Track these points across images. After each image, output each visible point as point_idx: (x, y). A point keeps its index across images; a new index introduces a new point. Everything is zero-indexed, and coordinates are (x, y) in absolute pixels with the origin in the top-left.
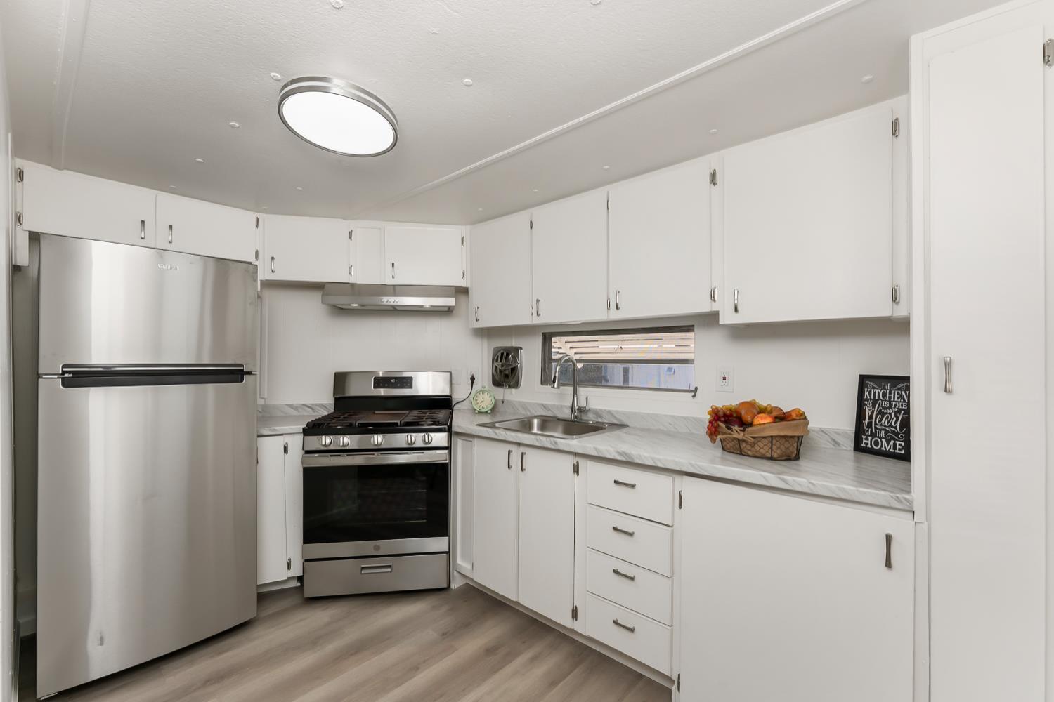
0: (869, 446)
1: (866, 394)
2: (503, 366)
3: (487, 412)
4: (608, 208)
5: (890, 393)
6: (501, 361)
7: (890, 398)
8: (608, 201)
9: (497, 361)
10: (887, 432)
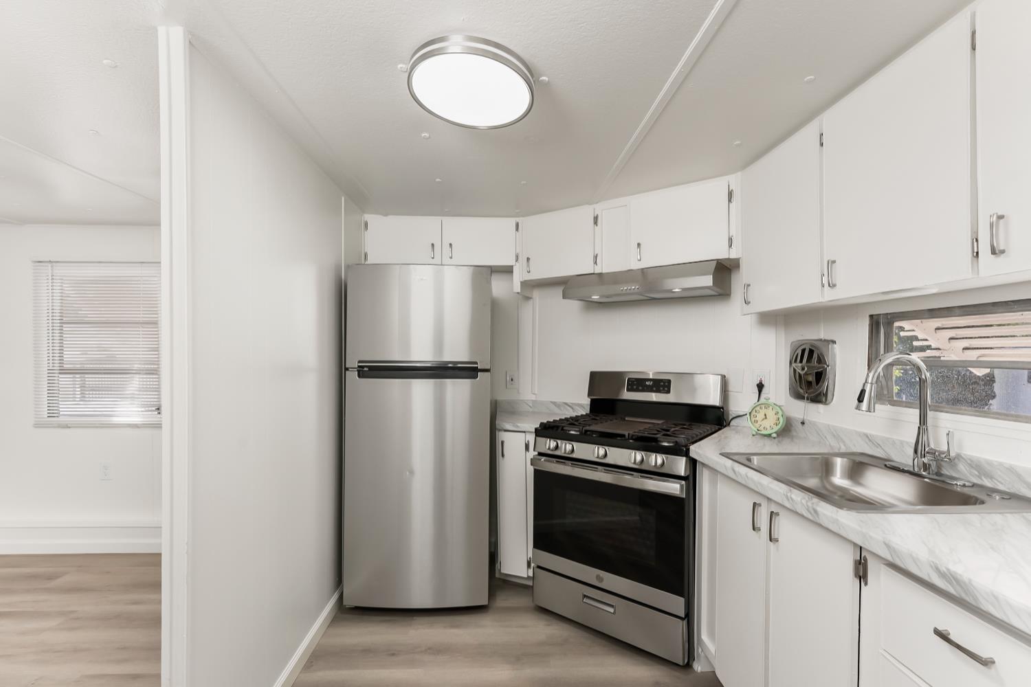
2: (803, 369)
3: (769, 436)
4: (974, 48)
6: (801, 362)
8: (974, 33)
9: (796, 361)
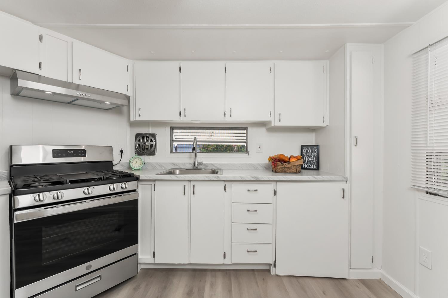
0: (305, 167)
1: (304, 151)
2: (144, 144)
5: (311, 150)
7: (311, 152)
10: (311, 162)
